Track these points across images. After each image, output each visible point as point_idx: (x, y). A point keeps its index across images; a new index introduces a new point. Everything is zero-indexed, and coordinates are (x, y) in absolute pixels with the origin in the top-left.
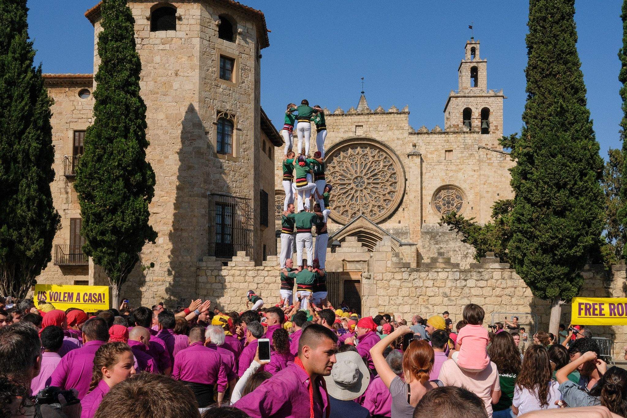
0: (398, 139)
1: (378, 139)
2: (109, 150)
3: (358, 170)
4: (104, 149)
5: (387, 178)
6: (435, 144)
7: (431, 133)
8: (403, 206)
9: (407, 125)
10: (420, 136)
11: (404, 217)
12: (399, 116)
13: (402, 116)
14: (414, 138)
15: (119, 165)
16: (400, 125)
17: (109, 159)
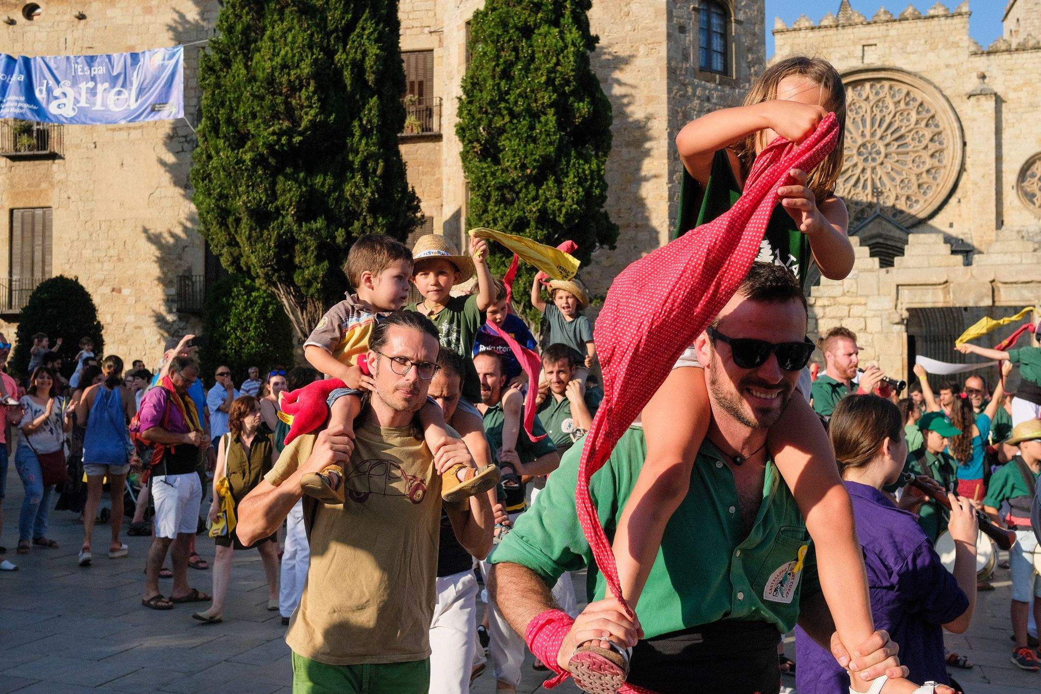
0: (948, 66)
1: (906, 67)
3: (868, 132)
5: (925, 142)
6: (1023, 72)
7: (1017, 50)
8: (959, 193)
9: (966, 38)
10: (992, 57)
11: (960, 216)
12: (949, 21)
13: (957, 21)
14: (982, 63)
15: (550, 82)
16: (951, 39)
17: (526, 69)
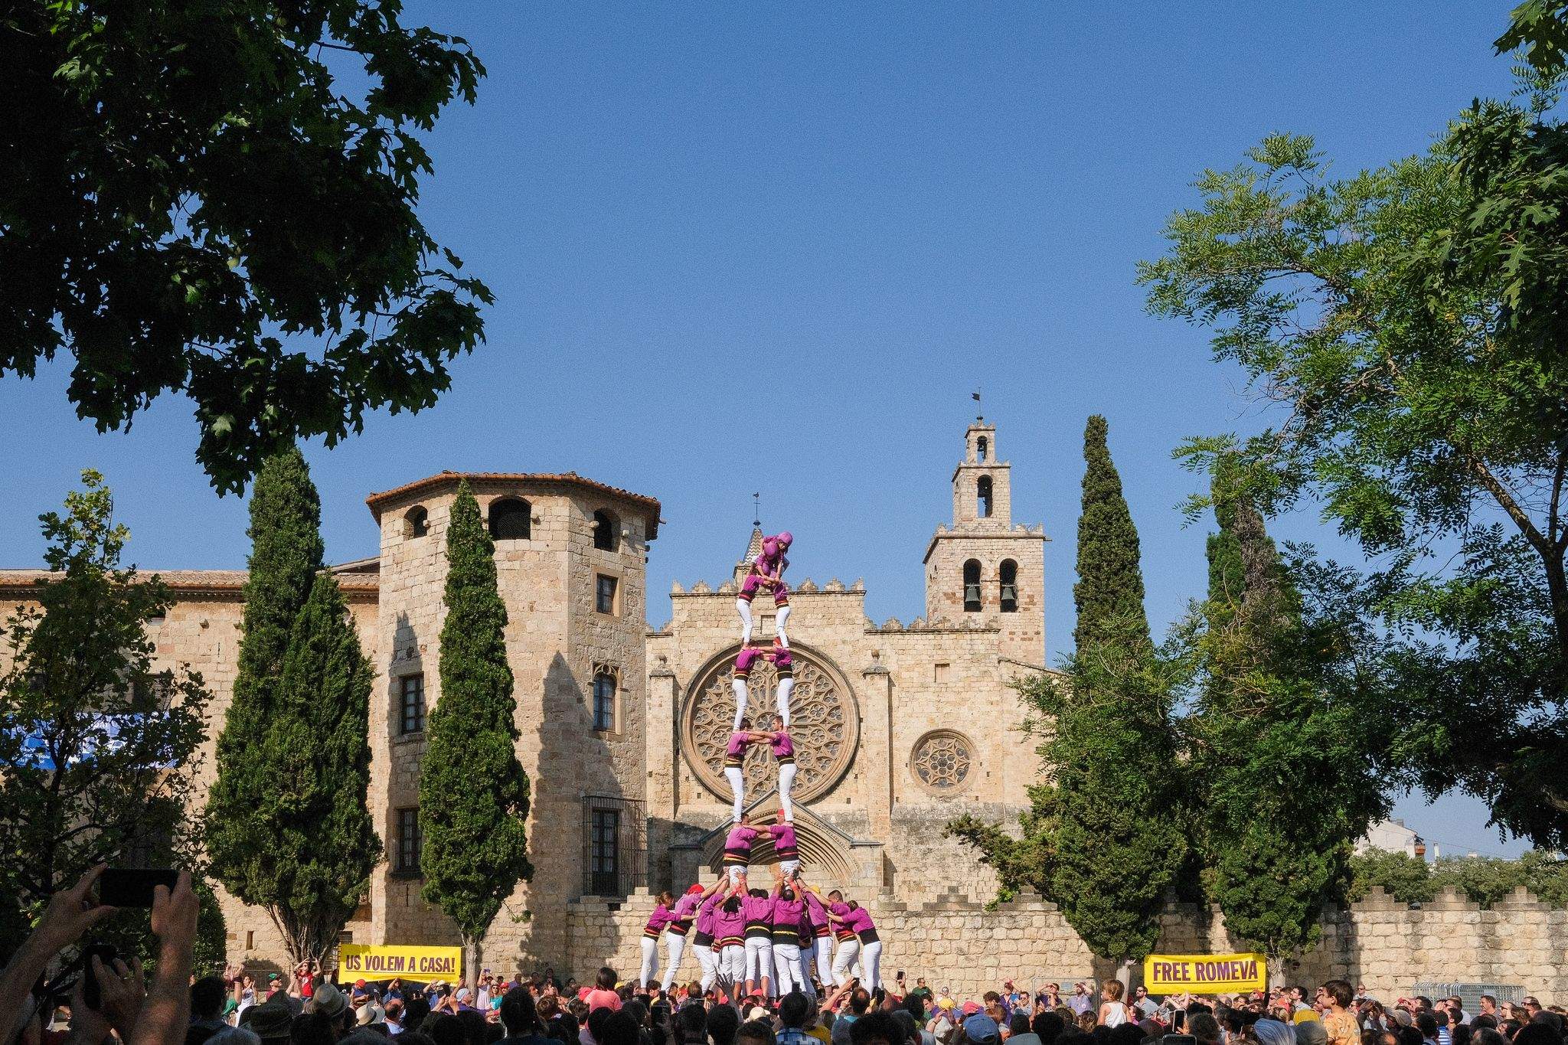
0: (844, 642)
1: (805, 641)
2: (472, 748)
3: (767, 701)
4: (464, 746)
5: (823, 716)
6: (915, 652)
7: (908, 631)
8: (855, 769)
9: (861, 616)
10: (885, 636)
11: (857, 792)
12: (845, 598)
13: (852, 598)
14: (876, 641)
15: (489, 770)
16: (847, 616)
17: (471, 761)
